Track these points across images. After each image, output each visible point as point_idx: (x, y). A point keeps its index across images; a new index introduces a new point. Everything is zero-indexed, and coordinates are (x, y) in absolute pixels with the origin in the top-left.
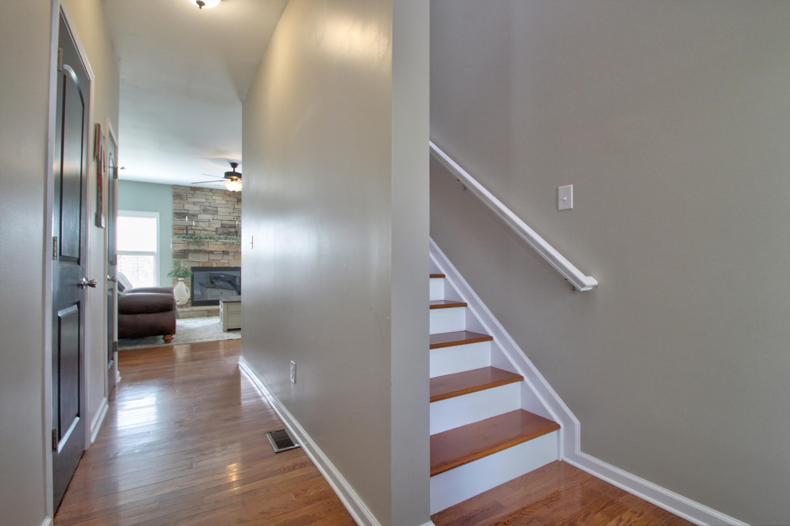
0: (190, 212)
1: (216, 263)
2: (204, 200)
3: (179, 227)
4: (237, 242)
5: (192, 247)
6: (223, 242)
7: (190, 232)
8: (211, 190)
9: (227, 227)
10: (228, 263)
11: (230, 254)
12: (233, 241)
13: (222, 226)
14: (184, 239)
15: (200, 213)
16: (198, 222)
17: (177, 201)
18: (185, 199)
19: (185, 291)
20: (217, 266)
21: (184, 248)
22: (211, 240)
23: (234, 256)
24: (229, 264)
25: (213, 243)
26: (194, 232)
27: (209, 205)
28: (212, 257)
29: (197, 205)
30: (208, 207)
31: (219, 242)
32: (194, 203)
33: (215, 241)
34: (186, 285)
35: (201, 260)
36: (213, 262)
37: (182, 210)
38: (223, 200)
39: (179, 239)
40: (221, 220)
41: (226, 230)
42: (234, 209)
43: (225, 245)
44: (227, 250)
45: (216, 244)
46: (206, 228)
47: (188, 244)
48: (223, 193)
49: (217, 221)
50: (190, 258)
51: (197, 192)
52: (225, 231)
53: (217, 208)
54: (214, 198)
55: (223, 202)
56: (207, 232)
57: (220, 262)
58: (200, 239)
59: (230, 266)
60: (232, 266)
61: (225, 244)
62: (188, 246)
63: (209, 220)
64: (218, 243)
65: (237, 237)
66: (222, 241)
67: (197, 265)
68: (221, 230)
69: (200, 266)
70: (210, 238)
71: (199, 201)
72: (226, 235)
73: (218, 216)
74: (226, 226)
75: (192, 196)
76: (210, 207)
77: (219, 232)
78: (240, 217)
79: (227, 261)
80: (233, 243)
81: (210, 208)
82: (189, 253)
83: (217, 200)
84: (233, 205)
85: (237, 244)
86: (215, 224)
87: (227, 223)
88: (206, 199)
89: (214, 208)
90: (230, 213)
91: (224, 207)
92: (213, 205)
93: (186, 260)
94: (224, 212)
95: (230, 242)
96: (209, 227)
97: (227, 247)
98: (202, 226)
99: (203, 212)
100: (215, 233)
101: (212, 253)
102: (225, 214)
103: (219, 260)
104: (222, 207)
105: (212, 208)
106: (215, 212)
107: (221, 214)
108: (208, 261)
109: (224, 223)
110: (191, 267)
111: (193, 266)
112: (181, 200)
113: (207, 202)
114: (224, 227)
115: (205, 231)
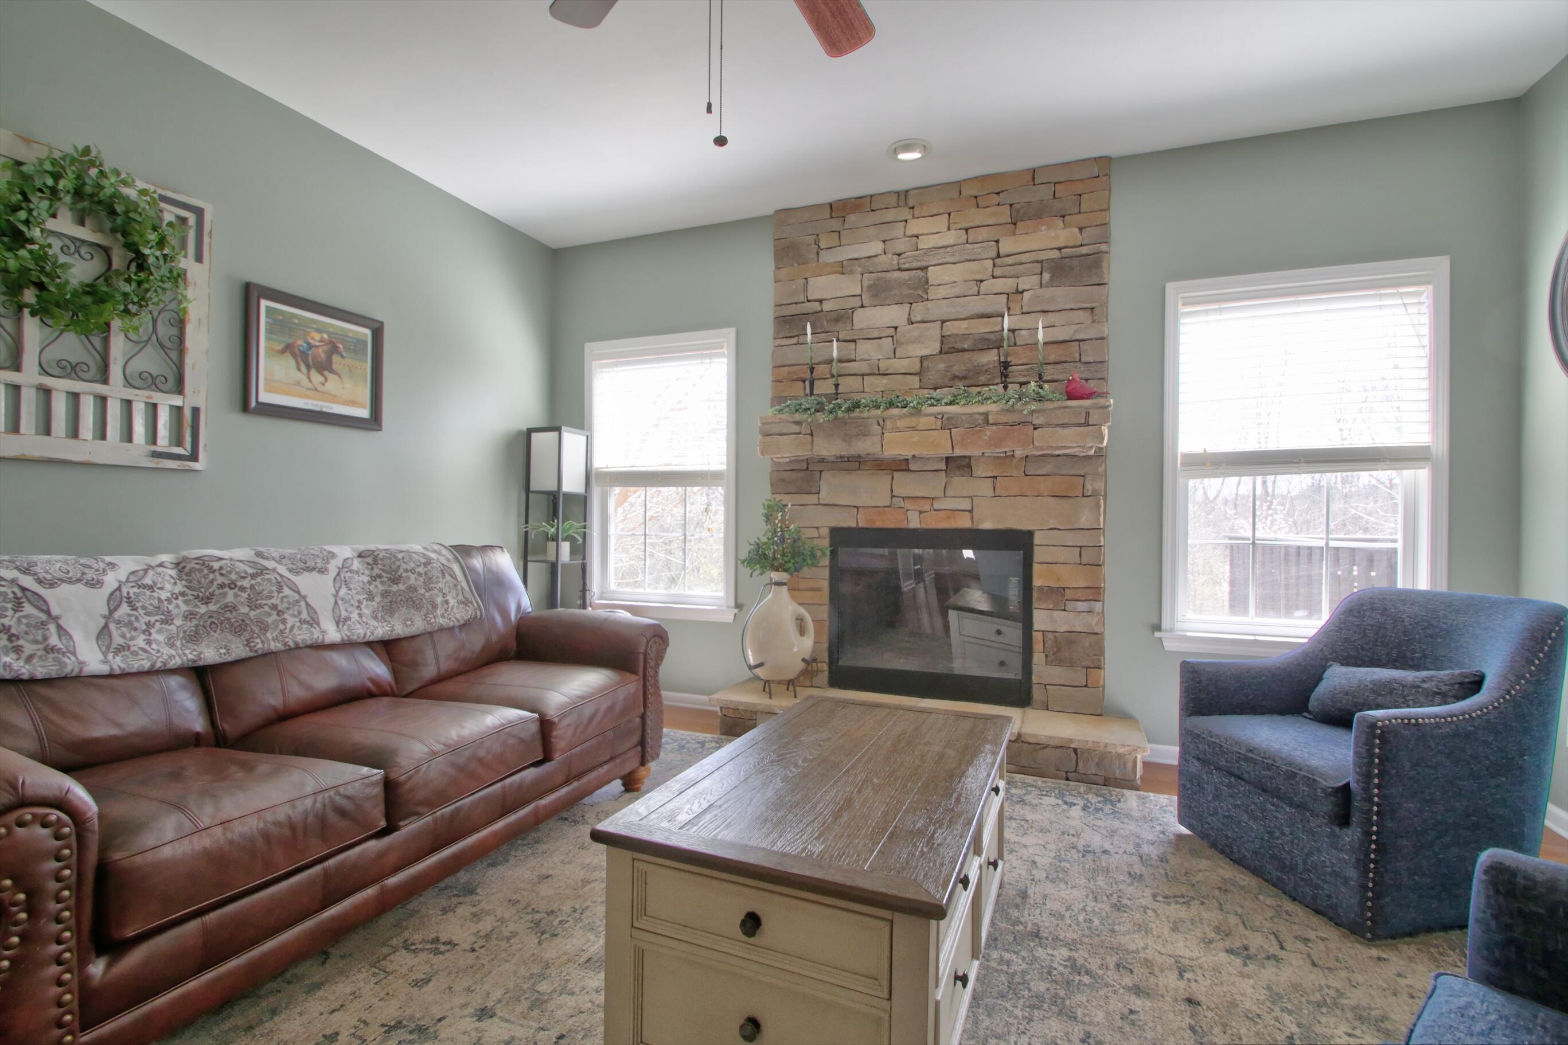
0: (827, 307)
1: (921, 512)
2: (876, 247)
3: (789, 373)
4: (1003, 410)
5: (828, 447)
6: (944, 414)
7: (824, 387)
8: (903, 197)
9: (964, 350)
10: (971, 511)
11: (979, 470)
12: (982, 409)
13: (946, 347)
14: (798, 417)
15: (860, 304)
16: (854, 341)
17: (784, 273)
18: (814, 256)
19: (791, 627)
20: (925, 526)
21: (803, 453)
22: (895, 411)
23: (995, 477)
24: (972, 518)
25: (901, 424)
26: (837, 386)
27: (895, 262)
28: (906, 485)
29: (852, 272)
30: (888, 275)
31: (926, 415)
32: (842, 268)
33: (911, 415)
34: (794, 598)
35: (864, 500)
36: (908, 505)
37: (803, 303)
38: (949, 229)
39: (783, 416)
40: (943, 322)
41: (959, 364)
42: (998, 261)
43: (950, 429)
44: (958, 452)
45: (913, 428)
46: (883, 365)
47: (812, 435)
48: (952, 199)
49: (925, 325)
50: (825, 495)
51: (852, 218)
52: (958, 369)
53: (924, 269)
54: (914, 227)
55: (950, 238)
56: (885, 380)
57: (936, 506)
58: (849, 410)
59: (975, 527)
60: (987, 525)
61: (948, 423)
62: (813, 443)
63: (896, 328)
64: (924, 422)
65: (1005, 388)
66: (939, 414)
67: (848, 521)
68: (942, 366)
69: (861, 525)
70: (891, 405)
71: (856, 256)
72: (960, 385)
73: (929, 304)
74: (959, 346)
75: (834, 239)
76: (900, 269)
77: (932, 377)
78: (1022, 292)
79: (966, 505)
80: (986, 415)
81: (897, 274)
82: (821, 472)
83: (927, 234)
84: (994, 243)
85: (1001, 422)
86: (916, 341)
87: (966, 328)
88: (884, 241)
89: (913, 273)
90: (977, 281)
91: (951, 260)
92: (911, 259)
93: (812, 499)
94: (955, 282)
95: (971, 415)
96: (893, 356)
97: (958, 438)
98: (867, 357)
99: (874, 296)
100: (917, 378)
101: (904, 468)
102: (958, 290)
103: (933, 496)
104: (946, 260)
105: (905, 275)
106: (916, 289)
107: (942, 292)
108: (888, 504)
109: (955, 332)
110: (829, 527)
111: (834, 524)
112: (799, 264)
113: (887, 251)
114: (953, 350)
115: (878, 377)
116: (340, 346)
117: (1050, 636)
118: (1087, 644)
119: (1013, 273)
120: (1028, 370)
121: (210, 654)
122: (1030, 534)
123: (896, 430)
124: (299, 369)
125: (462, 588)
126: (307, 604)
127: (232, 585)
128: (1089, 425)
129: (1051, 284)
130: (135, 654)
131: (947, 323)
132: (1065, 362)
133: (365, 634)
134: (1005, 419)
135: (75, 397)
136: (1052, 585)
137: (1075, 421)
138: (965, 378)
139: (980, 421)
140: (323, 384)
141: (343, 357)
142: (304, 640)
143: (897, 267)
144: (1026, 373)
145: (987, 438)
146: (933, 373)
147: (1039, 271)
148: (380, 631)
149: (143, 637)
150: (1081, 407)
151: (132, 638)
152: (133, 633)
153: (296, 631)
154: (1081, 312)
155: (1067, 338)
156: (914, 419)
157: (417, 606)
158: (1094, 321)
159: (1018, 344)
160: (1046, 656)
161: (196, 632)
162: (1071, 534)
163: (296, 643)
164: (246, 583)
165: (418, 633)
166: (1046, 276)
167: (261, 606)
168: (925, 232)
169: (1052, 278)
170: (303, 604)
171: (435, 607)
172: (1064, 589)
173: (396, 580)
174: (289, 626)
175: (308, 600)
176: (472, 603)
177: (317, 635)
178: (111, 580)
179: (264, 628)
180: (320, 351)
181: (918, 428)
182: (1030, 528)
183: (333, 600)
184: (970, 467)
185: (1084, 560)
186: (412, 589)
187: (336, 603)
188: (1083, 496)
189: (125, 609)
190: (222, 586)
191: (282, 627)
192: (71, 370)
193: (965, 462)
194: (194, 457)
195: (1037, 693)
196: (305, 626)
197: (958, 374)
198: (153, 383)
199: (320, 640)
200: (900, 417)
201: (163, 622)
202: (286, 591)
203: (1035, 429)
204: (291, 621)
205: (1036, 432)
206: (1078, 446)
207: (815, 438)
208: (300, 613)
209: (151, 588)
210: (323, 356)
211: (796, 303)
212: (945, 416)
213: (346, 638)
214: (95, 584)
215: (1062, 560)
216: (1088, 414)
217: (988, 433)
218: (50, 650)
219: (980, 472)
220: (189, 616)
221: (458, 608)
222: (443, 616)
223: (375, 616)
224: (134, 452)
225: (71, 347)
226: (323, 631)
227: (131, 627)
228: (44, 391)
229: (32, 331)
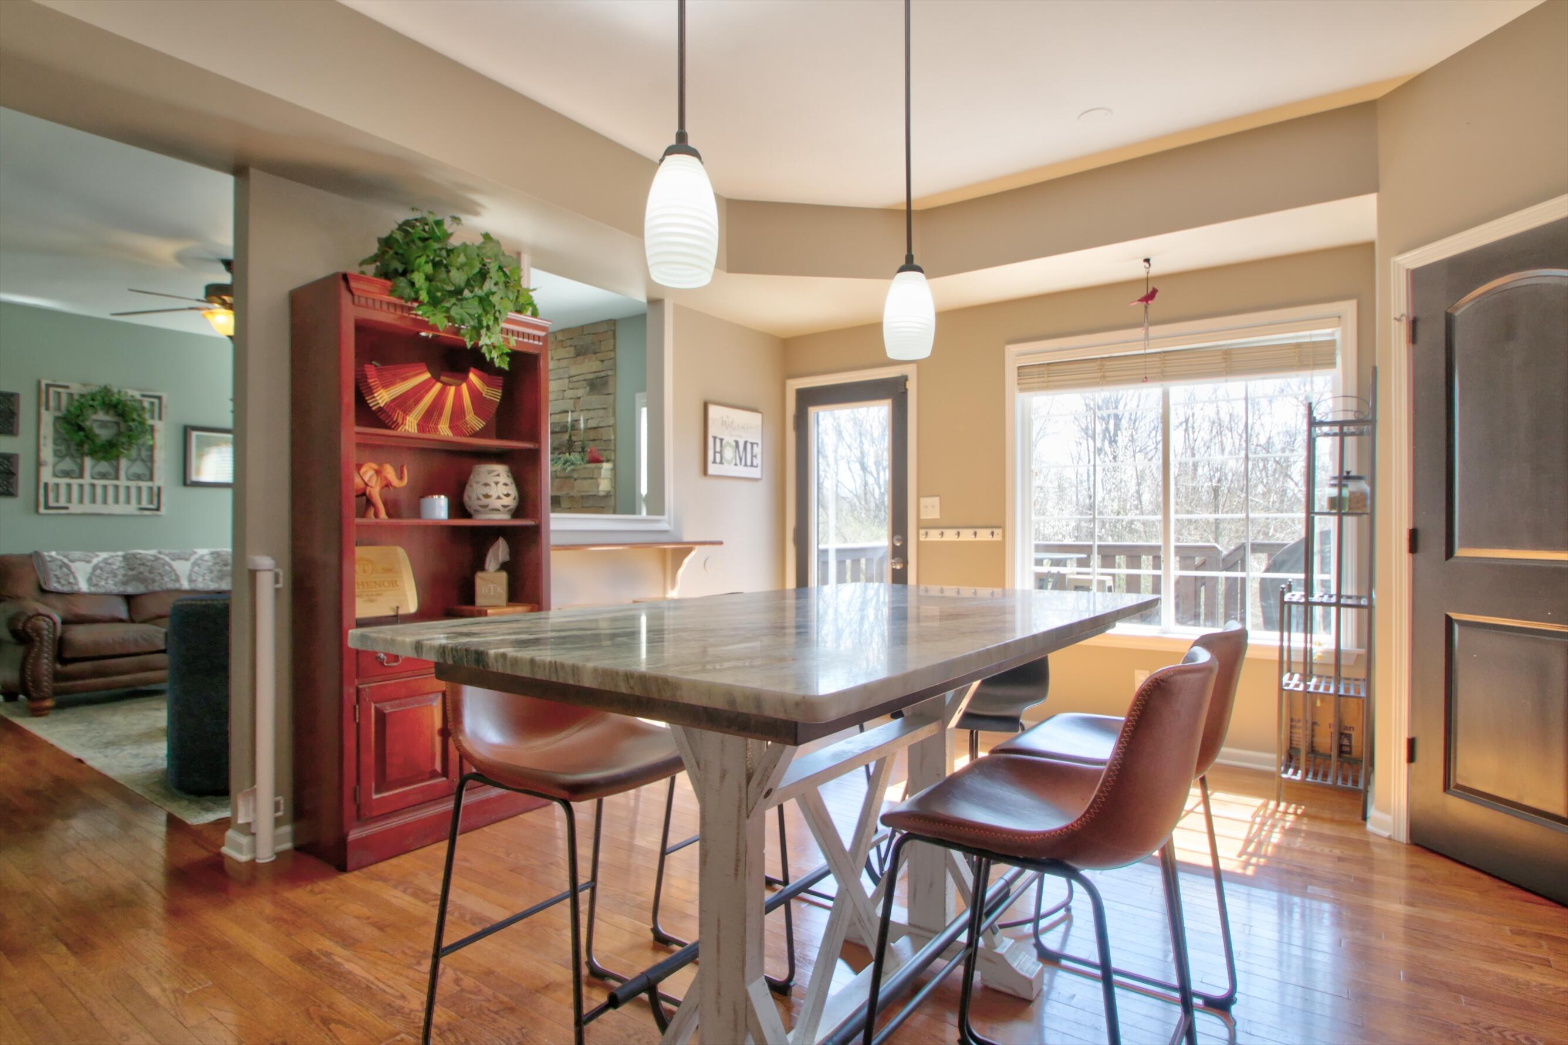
42: (571, 379)
78: (580, 398)
84: (569, 369)
85: (561, 476)
87: (559, 419)
90: (563, 390)
119: (576, 387)
121: (130, 590)
126: (175, 573)
127: (143, 564)
129: (591, 394)
130: (100, 587)
133: (204, 588)
135: (105, 487)
138: (558, 448)
142: (170, 588)
147: (587, 386)
148: (212, 587)
149: (105, 582)
151: (100, 582)
152: (101, 580)
153: (168, 584)
154: (604, 411)
155: (596, 426)
158: (612, 416)
159: (576, 429)
161: (127, 582)
163: (166, 588)
164: (149, 564)
167: (153, 573)
169: (590, 391)
170: (173, 573)
174: (164, 582)
177: (177, 586)
178: (95, 561)
179: (154, 581)
183: (189, 572)
187: (191, 573)
189: (98, 572)
190: (139, 564)
191: (161, 582)
192: (103, 476)
194: (158, 509)
196: (172, 582)
198: (139, 477)
199: (179, 588)
201: (113, 577)
202: (167, 568)
203: (575, 480)
204: (166, 579)
208: (171, 577)
209: (110, 564)
213: (192, 589)
214: (89, 562)
216: (594, 472)
217: (556, 483)
218: (70, 583)
219: (563, 505)
220: (125, 575)
223: (212, 580)
224: (132, 508)
225: (104, 466)
226: (181, 585)
227: (101, 578)
228: (93, 486)
229: (88, 462)
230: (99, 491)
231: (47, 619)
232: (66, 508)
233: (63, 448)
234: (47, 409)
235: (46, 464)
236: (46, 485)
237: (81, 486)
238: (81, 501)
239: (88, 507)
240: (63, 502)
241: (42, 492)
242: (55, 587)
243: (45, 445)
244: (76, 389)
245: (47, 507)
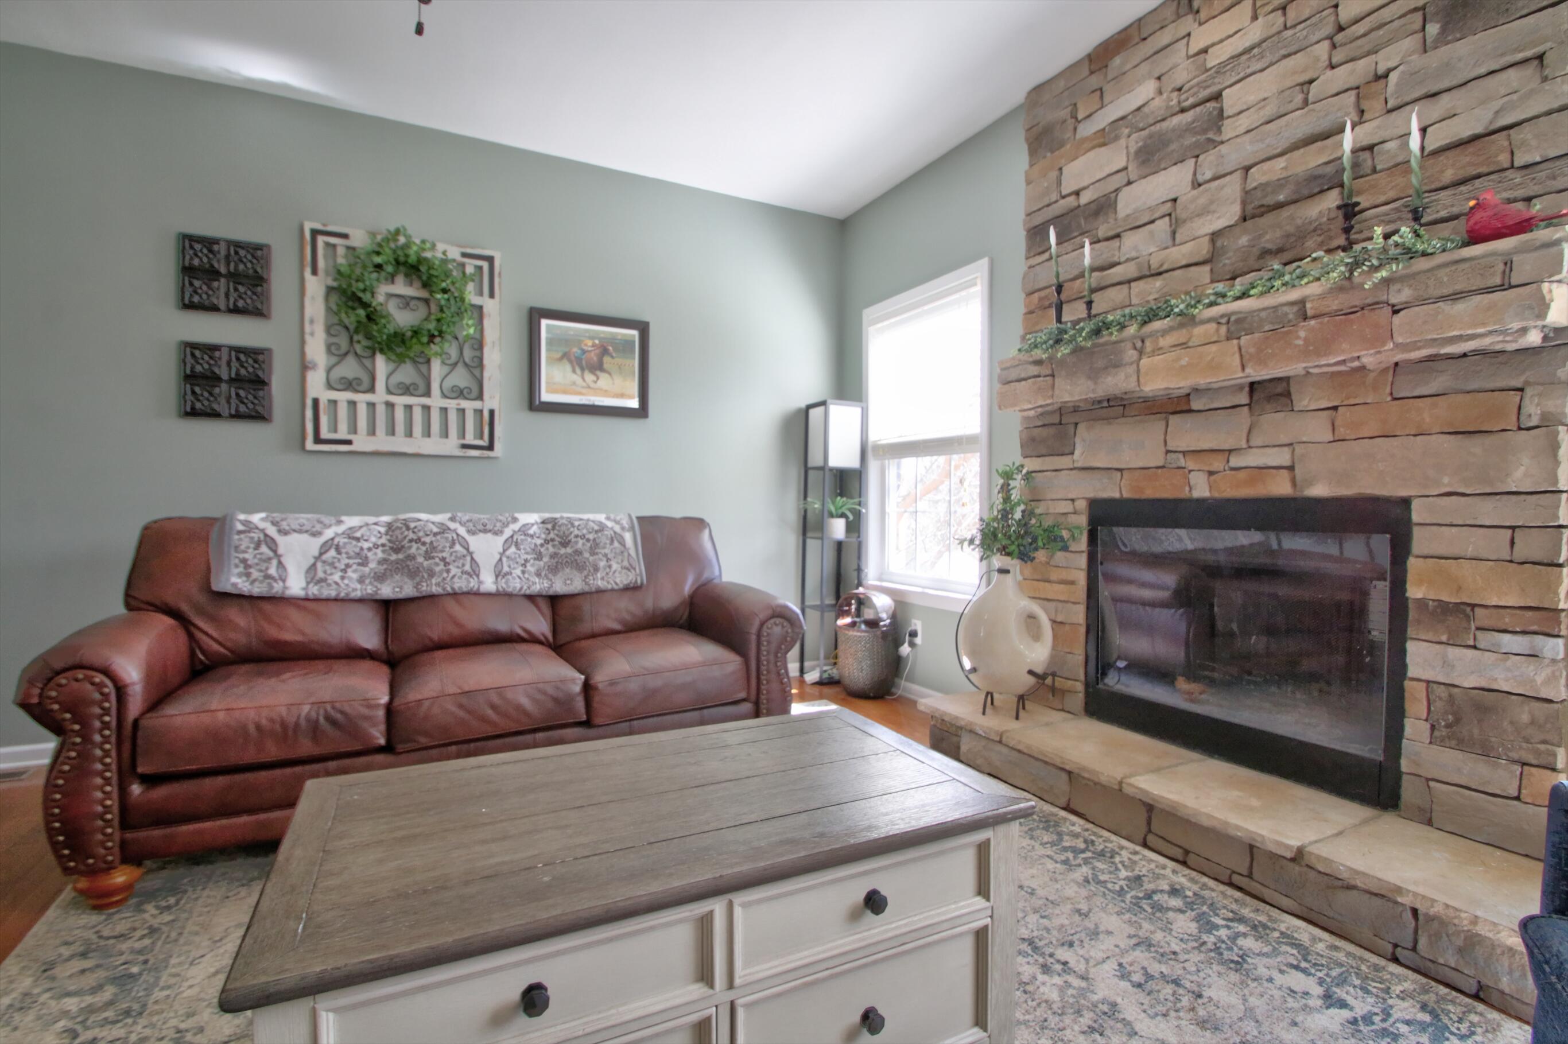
0: (1085, 198)
1: (1211, 473)
2: (1147, 91)
3: (1041, 299)
4: (1331, 290)
5: (1076, 390)
6: (1228, 316)
9: (1280, 206)
10: (1291, 468)
11: (1302, 401)
12: (1294, 295)
13: (1250, 209)
14: (1037, 354)
15: (1125, 181)
16: (1118, 236)
17: (1036, 170)
18: (1070, 134)
20: (1216, 495)
21: (1049, 402)
22: (1157, 325)
23: (1335, 408)
24: (1293, 480)
25: (1166, 342)
26: (1091, 305)
27: (1174, 102)
28: (1184, 434)
29: (1116, 139)
30: (1165, 125)
31: (1203, 322)
32: (1105, 138)
33: (1181, 326)
34: (1025, 591)
35: (1128, 458)
36: (1191, 465)
37: (1056, 202)
38: (1255, 19)
39: (1022, 357)
40: (1247, 169)
41: (1273, 231)
42: (1339, 38)
43: (1240, 338)
44: (1262, 374)
45: (1183, 345)
46: (1157, 261)
47: (1053, 376)
49: (1219, 182)
50: (1079, 457)
52: (1272, 238)
53: (1218, 96)
54: (1200, 39)
55: (1257, 32)
56: (1158, 283)
57: (1235, 461)
59: (1298, 494)
60: (1319, 490)
61: (1236, 330)
62: (1053, 386)
63: (1175, 200)
64: (1198, 333)
66: (1222, 316)
67: (1110, 490)
68: (1244, 240)
69: (1126, 495)
70: (1150, 317)
71: (1122, 114)
72: (1275, 263)
73: (1223, 149)
74: (1270, 200)
75: (1094, 101)
76: (1180, 111)
77: (1228, 261)
78: (1386, 76)
79: (1283, 457)
80: (1302, 302)
81: (1176, 120)
82: (1076, 424)
83: (1221, 41)
84: (1331, 10)
85: (1327, 310)
86: (1204, 211)
87: (1285, 168)
88: (1159, 78)
89: (1198, 109)
90: (1302, 84)
91: (1259, 66)
92: (1195, 89)
93: (1064, 462)
94: (1265, 99)
95: (1275, 308)
96: (1170, 243)
97: (1252, 350)
98: (1134, 254)
99: (1144, 162)
100: (1207, 268)
101: (1185, 408)
102: (1269, 111)
103: (1227, 447)
104: (1249, 71)
105: (1188, 116)
106: (1205, 131)
107: (1244, 122)
108: (1161, 464)
109: (1264, 179)
110: (1087, 499)
111: (1091, 495)
112: (1052, 152)
113: (1163, 90)
114: (1262, 209)
115: (1150, 280)
116: (610, 348)
117: (1441, 691)
118: (1525, 718)
119: (1366, 48)
120: (1397, 210)
121: (387, 591)
122: (1405, 503)
123: (1158, 351)
124: (574, 371)
125: (629, 555)
126: (472, 559)
127: (418, 540)
128: (1511, 287)
129: (1442, 40)
130: (329, 585)
131: (1252, 170)
132: (1478, 176)
133: (521, 588)
134: (1334, 305)
135: (409, 408)
136: (1446, 598)
137: (1478, 283)
138: (1280, 250)
139: (1291, 316)
140: (595, 382)
141: (612, 357)
142: (460, 588)
143: (1178, 109)
144: (1396, 216)
145: (1300, 342)
146: (1230, 254)
147: (1418, 25)
148: (538, 586)
149: (340, 574)
150: (1493, 254)
151: (331, 574)
152: (333, 571)
153: (456, 580)
154: (1511, 72)
155: (1479, 130)
156: (1184, 331)
157: (580, 567)
158: (1545, 79)
159: (1378, 168)
160: (1433, 728)
161: (384, 574)
162: (1489, 504)
163: (453, 589)
164: (427, 540)
165: (576, 591)
166: (1433, 29)
167: (433, 558)
168: (1216, 39)
169: (1443, 31)
170: (468, 558)
171: (596, 569)
172: (1473, 606)
173: (565, 544)
174: (451, 575)
175: (474, 556)
176: (635, 569)
177: (473, 584)
178: (329, 533)
179: (432, 574)
180: (592, 354)
181: (1190, 344)
182: (1403, 493)
183: (498, 557)
184: (1288, 394)
185: (1520, 553)
186: (578, 552)
187: (500, 560)
188: (1520, 429)
189: (332, 553)
190: (411, 541)
191: (445, 575)
192: (407, 390)
193: (1280, 388)
194: (490, 447)
195: (1409, 791)
196: (465, 576)
197: (1269, 246)
198: (460, 393)
199: (475, 589)
200: (1165, 332)
201: (359, 564)
202: (458, 547)
203: (1396, 312)
204: (454, 570)
205: (1397, 319)
206: (1491, 333)
207: (1056, 380)
208: (463, 565)
209: (358, 539)
210: (595, 358)
211: (1048, 205)
212: (1233, 318)
213: (501, 589)
214: (315, 534)
215: (1470, 553)
216: (1508, 264)
217: (1302, 334)
218: (268, 577)
219: (1305, 402)
220: (381, 562)
221: (620, 573)
222: (602, 579)
223: (538, 574)
224: (450, 446)
225: (407, 373)
226: (480, 583)
227: (332, 565)
228: (390, 406)
229: (381, 365)
230: (400, 414)
231: (99, 678)
232: (349, 442)
233: (343, 342)
234: (315, 272)
235: (314, 367)
236: (316, 402)
237: (372, 406)
238: (372, 432)
239: (382, 442)
240: (342, 434)
241: (309, 414)
242: (235, 585)
243: (312, 334)
244: (359, 239)
245: (318, 440)
